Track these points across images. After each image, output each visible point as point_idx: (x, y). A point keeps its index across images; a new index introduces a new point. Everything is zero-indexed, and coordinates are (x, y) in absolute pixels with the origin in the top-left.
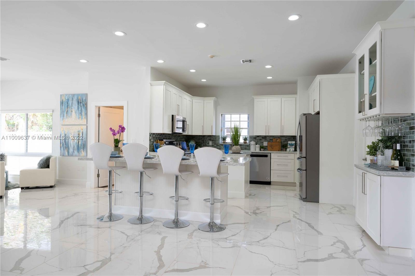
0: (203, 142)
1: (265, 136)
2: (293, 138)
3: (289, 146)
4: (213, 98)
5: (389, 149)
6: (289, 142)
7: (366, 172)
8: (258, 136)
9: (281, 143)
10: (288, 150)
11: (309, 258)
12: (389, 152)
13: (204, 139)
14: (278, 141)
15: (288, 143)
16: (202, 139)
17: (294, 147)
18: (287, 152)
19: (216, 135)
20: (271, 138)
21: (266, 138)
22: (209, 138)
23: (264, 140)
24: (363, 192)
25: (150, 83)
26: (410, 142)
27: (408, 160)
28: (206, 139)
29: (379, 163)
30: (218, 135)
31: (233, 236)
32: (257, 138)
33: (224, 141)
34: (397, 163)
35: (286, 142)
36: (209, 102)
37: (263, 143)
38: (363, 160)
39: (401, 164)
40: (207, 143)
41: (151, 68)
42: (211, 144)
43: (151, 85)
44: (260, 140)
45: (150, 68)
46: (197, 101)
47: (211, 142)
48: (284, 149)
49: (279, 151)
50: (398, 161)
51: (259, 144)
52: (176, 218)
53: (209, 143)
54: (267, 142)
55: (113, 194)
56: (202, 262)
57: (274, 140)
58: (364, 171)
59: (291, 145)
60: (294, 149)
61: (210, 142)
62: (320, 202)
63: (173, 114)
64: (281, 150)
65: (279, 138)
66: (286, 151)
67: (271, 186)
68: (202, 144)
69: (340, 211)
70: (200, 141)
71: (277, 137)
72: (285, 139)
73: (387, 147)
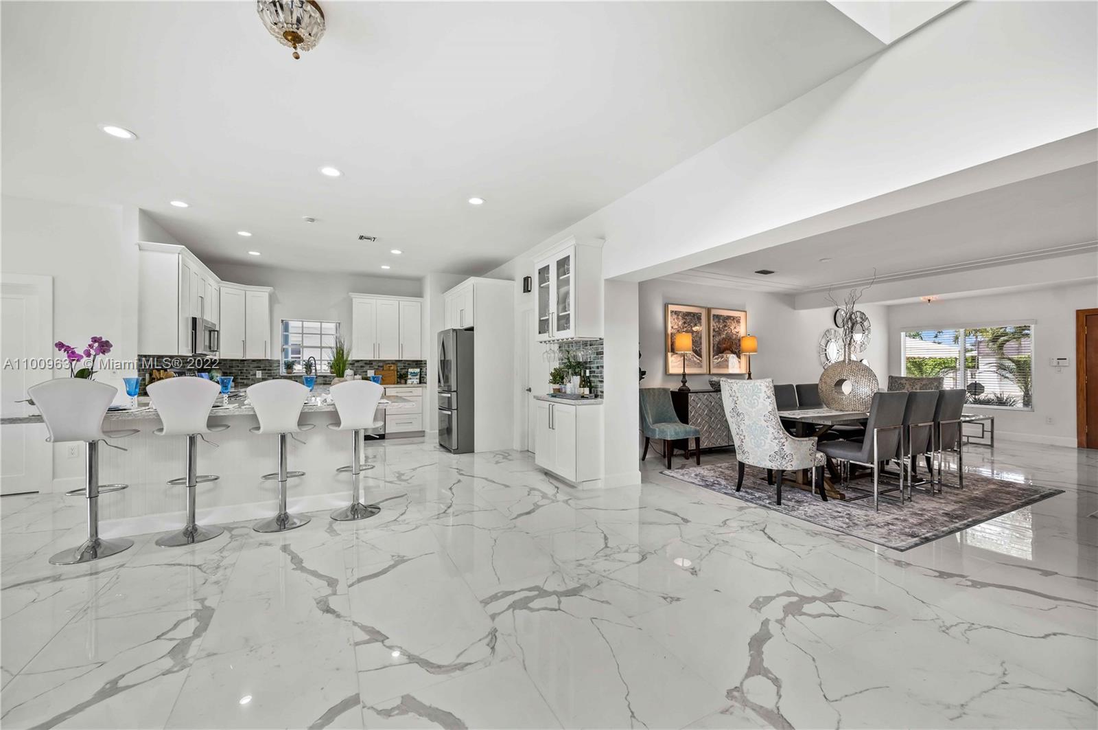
0: (241, 373)
1: (370, 361)
2: (415, 363)
3: (409, 376)
4: (269, 289)
5: (577, 375)
6: (411, 370)
7: (553, 404)
8: (358, 361)
9: (397, 372)
10: (409, 381)
11: (519, 513)
12: (576, 380)
13: (244, 367)
14: (392, 368)
15: (407, 372)
16: (238, 366)
17: (418, 377)
18: (407, 385)
19: (272, 358)
20: (381, 364)
21: (372, 364)
22: (256, 365)
23: (368, 367)
24: (551, 426)
25: (139, 245)
26: (598, 367)
27: (596, 387)
28: (249, 366)
29: (568, 391)
30: (275, 358)
31: (402, 514)
32: (356, 365)
33: (290, 371)
34: (587, 391)
35: (406, 370)
36: (259, 296)
37: (366, 372)
38: (527, 390)
39: (590, 392)
40: (251, 374)
41: (140, 212)
42: (260, 377)
43: (140, 250)
44: (362, 367)
45: (138, 213)
46: (231, 290)
47: (260, 372)
48: (403, 381)
49: (394, 384)
50: (588, 389)
51: (360, 375)
52: (283, 513)
53: (255, 375)
54: (373, 371)
55: (100, 495)
56: (393, 556)
57: (386, 367)
58: (549, 403)
59: (414, 374)
60: (418, 381)
61: (257, 372)
62: (475, 452)
63: (194, 316)
64: (398, 383)
65: (394, 364)
66: (406, 383)
67: (386, 441)
68: (240, 377)
69: (505, 458)
70: (234, 371)
71: (390, 362)
72: (403, 365)
73: (576, 374)
